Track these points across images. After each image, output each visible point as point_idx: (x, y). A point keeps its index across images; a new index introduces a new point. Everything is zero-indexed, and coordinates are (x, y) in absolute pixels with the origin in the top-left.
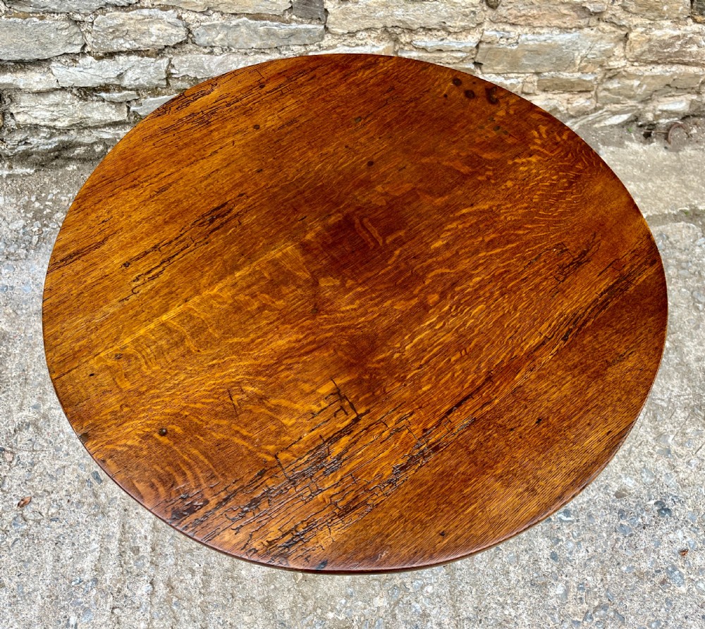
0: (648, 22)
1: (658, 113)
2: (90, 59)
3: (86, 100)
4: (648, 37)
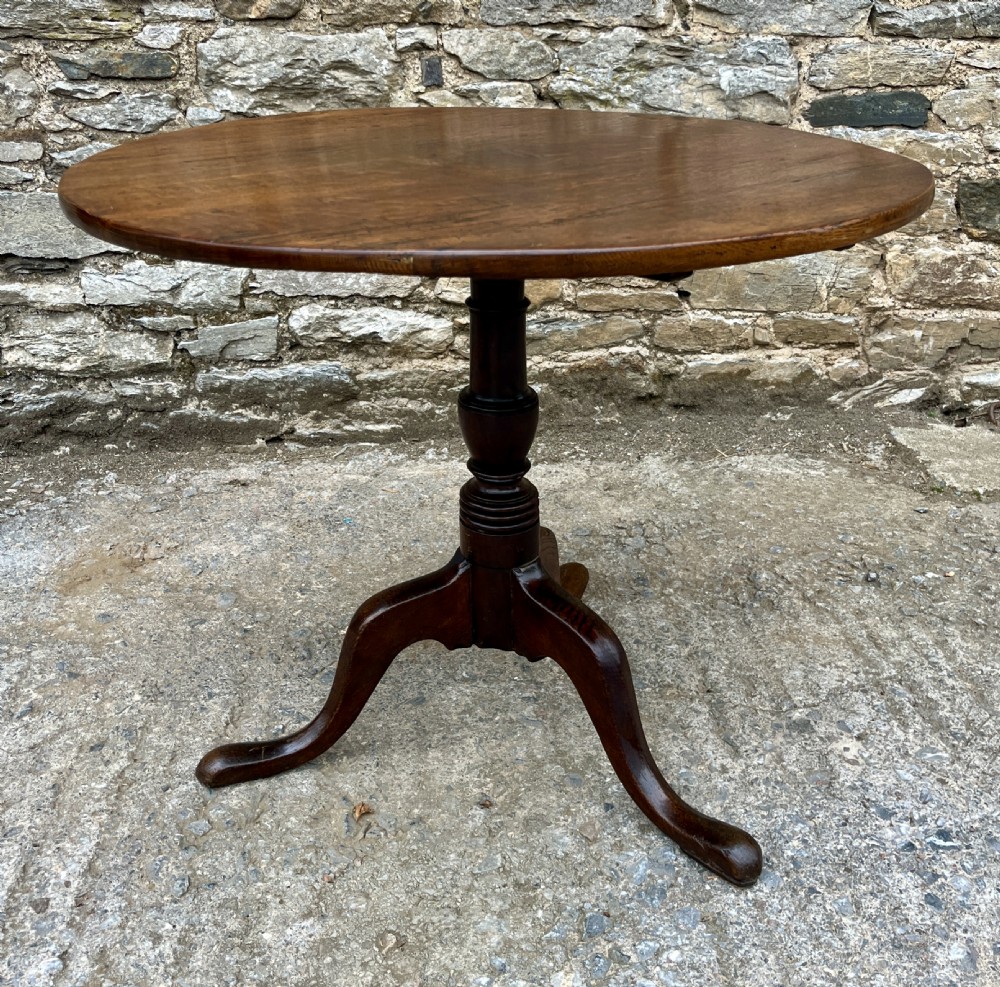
0: (907, 237)
1: (966, 388)
2: (139, 263)
3: (116, 329)
4: (912, 258)
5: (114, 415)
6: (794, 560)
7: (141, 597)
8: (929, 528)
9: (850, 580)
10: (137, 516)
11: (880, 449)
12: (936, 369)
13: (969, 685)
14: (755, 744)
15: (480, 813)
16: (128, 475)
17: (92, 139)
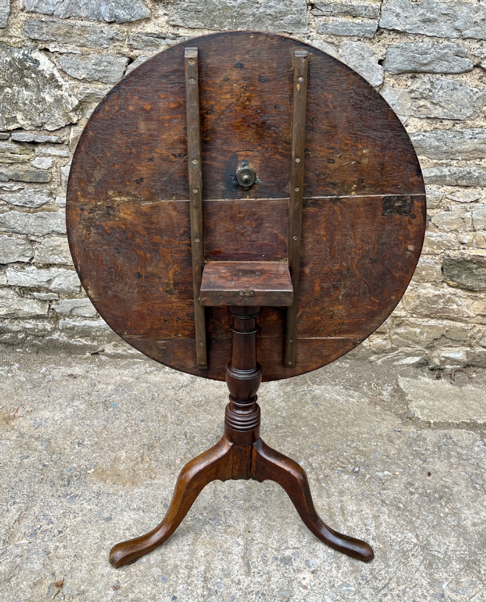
0: (415, 283)
1: (443, 359)
2: (33, 267)
3: (22, 297)
4: (416, 293)
5: (21, 336)
6: (321, 455)
7: (5, 439)
8: (397, 442)
9: (344, 470)
10: (20, 390)
11: (390, 388)
12: (427, 348)
13: (381, 546)
14: (260, 568)
15: (112, 592)
16: (24, 367)
17: (11, 209)
